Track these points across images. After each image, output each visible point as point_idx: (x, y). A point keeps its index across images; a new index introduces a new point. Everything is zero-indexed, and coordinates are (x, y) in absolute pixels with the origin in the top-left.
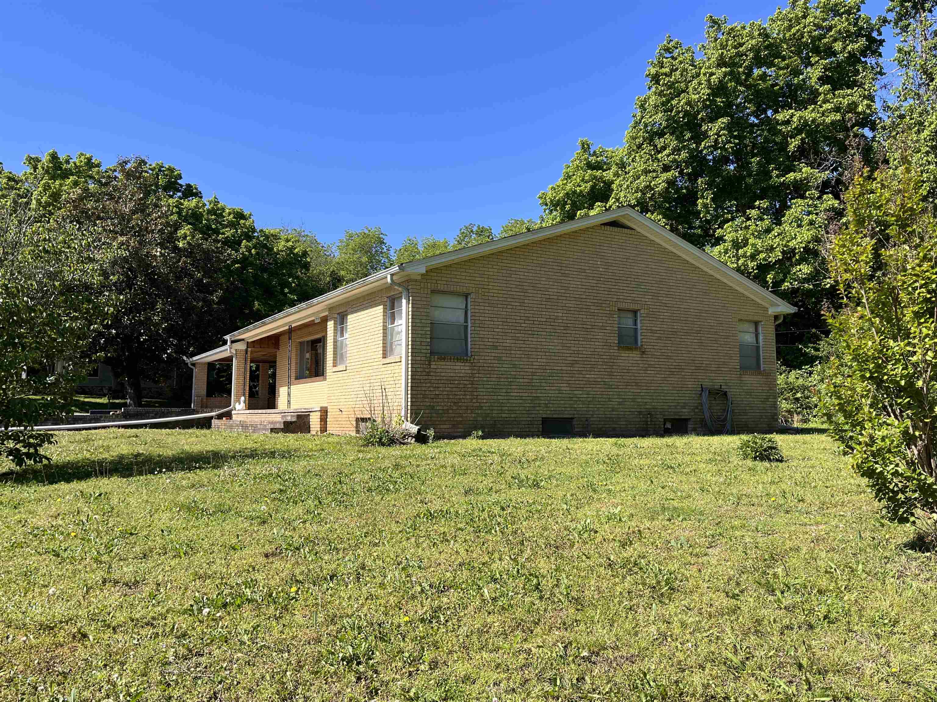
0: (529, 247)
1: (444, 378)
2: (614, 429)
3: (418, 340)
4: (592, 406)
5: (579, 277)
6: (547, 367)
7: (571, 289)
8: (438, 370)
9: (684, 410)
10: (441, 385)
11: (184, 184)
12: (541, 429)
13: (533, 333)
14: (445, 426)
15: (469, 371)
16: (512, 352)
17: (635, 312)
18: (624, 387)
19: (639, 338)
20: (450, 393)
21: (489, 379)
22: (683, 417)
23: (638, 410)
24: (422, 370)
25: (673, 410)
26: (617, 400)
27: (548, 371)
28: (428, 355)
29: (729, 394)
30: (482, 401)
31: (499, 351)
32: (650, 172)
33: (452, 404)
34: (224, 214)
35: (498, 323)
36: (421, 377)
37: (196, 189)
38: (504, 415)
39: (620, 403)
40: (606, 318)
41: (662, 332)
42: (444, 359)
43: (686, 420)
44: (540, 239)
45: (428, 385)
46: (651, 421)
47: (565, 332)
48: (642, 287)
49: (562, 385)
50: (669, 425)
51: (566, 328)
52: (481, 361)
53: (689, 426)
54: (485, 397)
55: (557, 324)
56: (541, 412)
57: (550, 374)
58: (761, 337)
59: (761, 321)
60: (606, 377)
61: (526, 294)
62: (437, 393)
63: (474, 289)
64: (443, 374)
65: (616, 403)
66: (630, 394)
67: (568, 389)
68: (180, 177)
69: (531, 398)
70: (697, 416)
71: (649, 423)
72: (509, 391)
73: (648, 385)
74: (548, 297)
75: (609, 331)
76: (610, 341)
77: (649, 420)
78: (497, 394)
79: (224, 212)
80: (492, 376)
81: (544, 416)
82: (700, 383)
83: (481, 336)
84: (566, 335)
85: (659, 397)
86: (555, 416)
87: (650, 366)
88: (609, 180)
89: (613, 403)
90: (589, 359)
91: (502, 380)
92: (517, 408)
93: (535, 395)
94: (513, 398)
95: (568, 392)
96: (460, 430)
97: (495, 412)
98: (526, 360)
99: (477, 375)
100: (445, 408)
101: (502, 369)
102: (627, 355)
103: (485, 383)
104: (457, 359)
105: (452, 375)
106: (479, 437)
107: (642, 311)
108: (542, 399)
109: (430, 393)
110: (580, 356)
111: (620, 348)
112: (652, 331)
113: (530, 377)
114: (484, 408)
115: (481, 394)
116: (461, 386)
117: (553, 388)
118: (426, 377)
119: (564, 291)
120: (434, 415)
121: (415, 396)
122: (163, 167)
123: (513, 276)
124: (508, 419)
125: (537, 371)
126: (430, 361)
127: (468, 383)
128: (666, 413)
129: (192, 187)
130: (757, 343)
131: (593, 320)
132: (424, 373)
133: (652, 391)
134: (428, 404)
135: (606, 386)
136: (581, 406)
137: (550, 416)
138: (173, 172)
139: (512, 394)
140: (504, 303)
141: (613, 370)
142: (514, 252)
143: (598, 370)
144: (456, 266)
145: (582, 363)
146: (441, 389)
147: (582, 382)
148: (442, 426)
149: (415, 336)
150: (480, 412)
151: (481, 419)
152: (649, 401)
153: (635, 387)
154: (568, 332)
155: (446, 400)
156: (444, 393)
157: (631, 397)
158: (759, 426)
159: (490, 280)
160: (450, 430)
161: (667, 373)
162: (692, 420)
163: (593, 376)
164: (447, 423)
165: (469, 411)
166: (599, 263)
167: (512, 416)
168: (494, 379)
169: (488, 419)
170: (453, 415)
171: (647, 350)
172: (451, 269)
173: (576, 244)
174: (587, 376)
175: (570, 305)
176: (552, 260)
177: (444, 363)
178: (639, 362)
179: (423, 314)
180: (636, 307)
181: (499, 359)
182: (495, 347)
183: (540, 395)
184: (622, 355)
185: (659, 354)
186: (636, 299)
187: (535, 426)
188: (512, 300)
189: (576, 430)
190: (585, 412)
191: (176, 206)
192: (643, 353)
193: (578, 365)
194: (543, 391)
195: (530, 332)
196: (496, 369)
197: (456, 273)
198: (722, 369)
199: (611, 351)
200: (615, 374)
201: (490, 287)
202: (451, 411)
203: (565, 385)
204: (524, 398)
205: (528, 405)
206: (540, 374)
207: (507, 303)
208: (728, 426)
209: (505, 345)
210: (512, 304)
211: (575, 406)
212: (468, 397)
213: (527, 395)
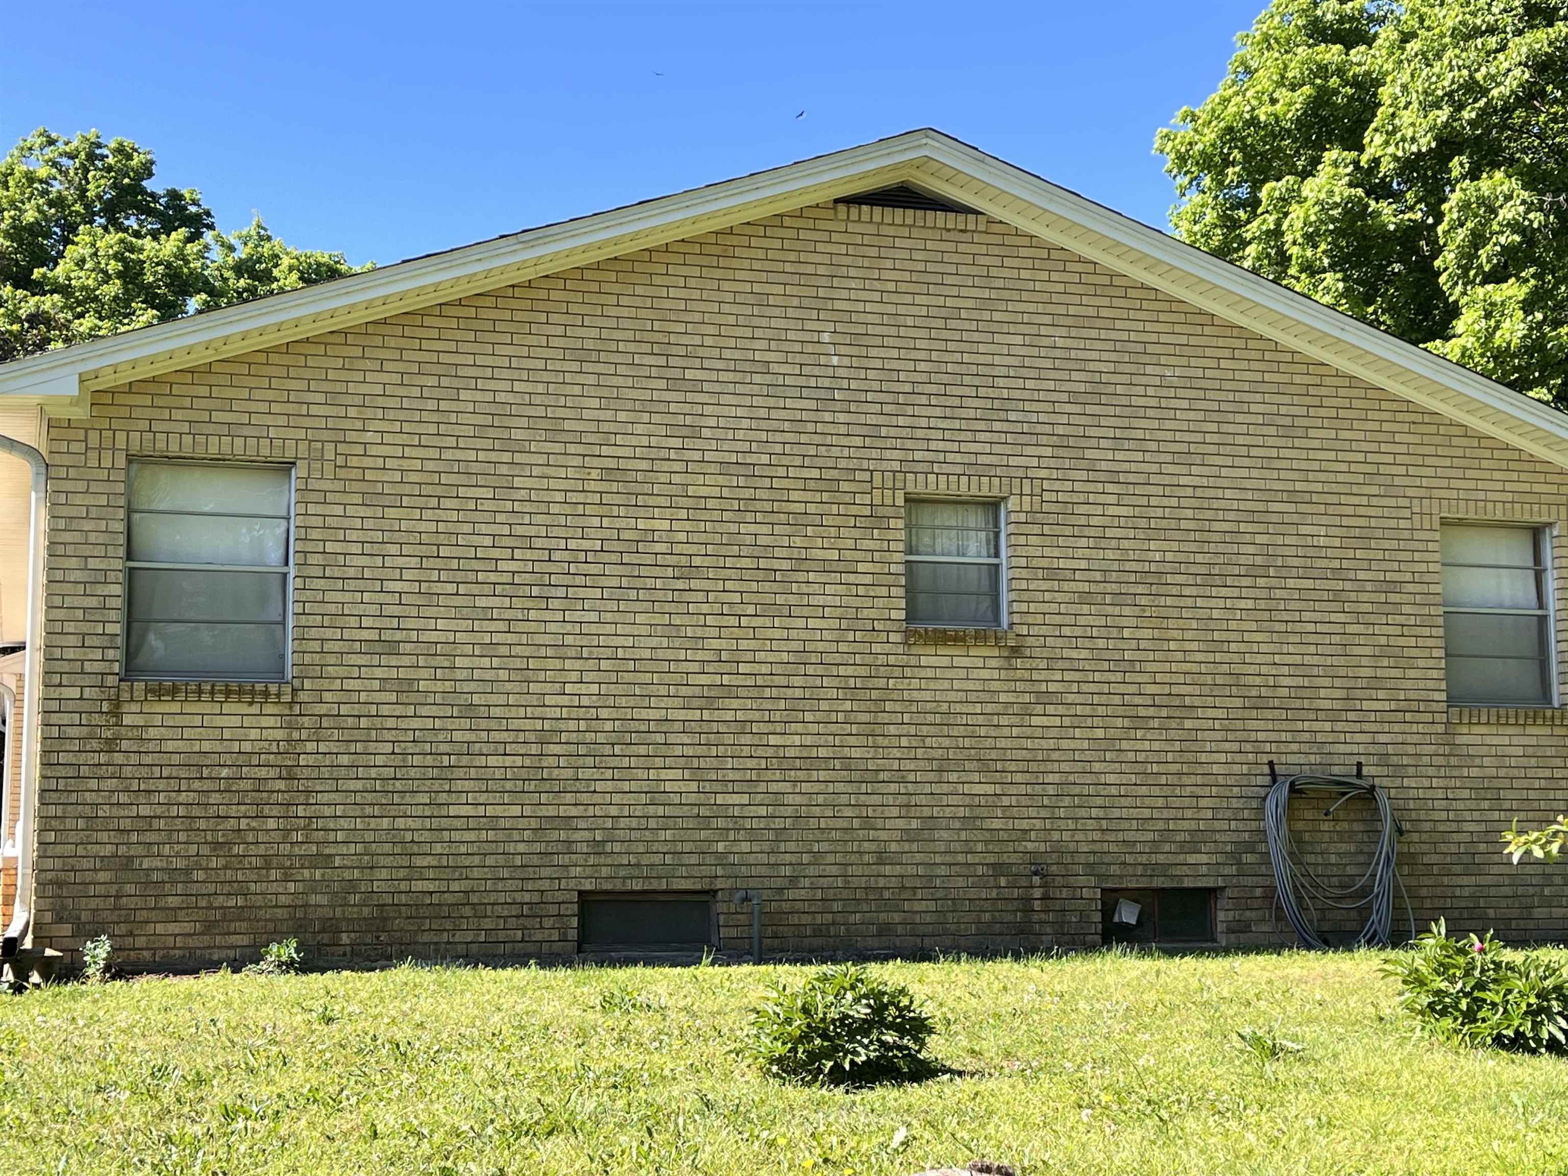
0: (532, 294)
1: (175, 759)
2: (885, 930)
3: (70, 627)
4: (791, 846)
5: (740, 389)
6: (604, 713)
7: (706, 433)
8: (152, 733)
9: (1192, 859)
10: (162, 784)
11: (161, 192)
12: (573, 934)
13: (547, 592)
14: (173, 928)
15: (280, 734)
16: (459, 662)
17: (992, 505)
18: (932, 776)
19: (1005, 597)
20: (196, 810)
21: (361, 760)
22: (1188, 883)
23: (991, 859)
24: (84, 731)
25: (1144, 859)
26: (901, 823)
27: (608, 726)
28: (111, 680)
29: (1381, 795)
30: (331, 837)
31: (406, 661)
32: (1477, 32)
33: (206, 850)
34: (276, 272)
35: (401, 561)
36: (82, 759)
37: (195, 203)
38: (418, 886)
39: (909, 836)
40: (857, 533)
41: (1098, 576)
42: (174, 691)
43: (1211, 893)
44: (581, 260)
45: (111, 784)
46: (1045, 898)
47: (680, 585)
48: (1012, 416)
49: (664, 774)
50: (1128, 914)
51: (688, 571)
52: (327, 696)
53: (1221, 916)
54: (344, 823)
55: (649, 559)
56: (574, 872)
57: (613, 737)
58: (1551, 584)
59: (1550, 525)
60: (852, 741)
61: (518, 458)
62: (145, 811)
63: (303, 446)
64: (170, 746)
65: (897, 835)
66: (953, 800)
67: (693, 786)
68: (147, 170)
69: (534, 824)
70: (1250, 881)
71: (1037, 905)
72: (443, 798)
73: (1033, 766)
74: (612, 463)
75: (868, 579)
76: (872, 614)
77: (1037, 893)
78: (393, 809)
79: (276, 265)
80: (372, 747)
81: (588, 886)
82: (1265, 759)
83: (332, 609)
84: (687, 596)
85: (1083, 813)
86: (637, 886)
87: (1045, 698)
88: (1368, 73)
89: (883, 835)
90: (778, 680)
91: (416, 761)
92: (476, 860)
93: (551, 811)
94: (458, 823)
95: (693, 798)
96: (233, 940)
97: (384, 874)
98: (516, 687)
99: (310, 747)
100: (180, 863)
101: (416, 723)
102: (945, 661)
103: (343, 772)
104: (228, 693)
105: (206, 746)
106: (287, 966)
107: (1013, 503)
108: (582, 824)
109: (115, 811)
110: (743, 668)
111: (911, 637)
112: (1052, 573)
113: (535, 749)
114: (338, 862)
115: (328, 811)
116: (243, 785)
117: (626, 786)
118: (104, 758)
119: (677, 442)
120: (130, 889)
121: (55, 824)
122: (99, 146)
123: (464, 395)
124: (435, 899)
125: (562, 725)
126: (117, 703)
127: (272, 773)
128: (1114, 870)
129: (181, 197)
130: (1541, 606)
131: (798, 542)
132: (95, 745)
133: (1051, 790)
134: (108, 850)
135: (855, 776)
136: (745, 847)
137: (618, 885)
138: (130, 157)
139: (453, 811)
140: (426, 490)
141: (883, 718)
142: (472, 312)
143: (819, 716)
144: (229, 368)
145: (754, 693)
146: (162, 798)
147: (751, 763)
148: (160, 929)
149: (60, 614)
150: (318, 874)
151: (323, 900)
152: (1038, 824)
153: (976, 777)
154: (695, 584)
155: (183, 837)
156: (174, 811)
157: (961, 812)
158: (1539, 913)
159: (369, 413)
160: (191, 942)
161: (1119, 722)
162: (1229, 893)
163: (797, 740)
164: (181, 915)
165: (274, 874)
166: (826, 338)
167: (455, 886)
168: (380, 760)
169: (352, 899)
170: (211, 888)
171: (1030, 641)
172: (213, 379)
173: (730, 274)
174: (773, 740)
175: (704, 491)
176: (629, 335)
177: (175, 707)
178: (995, 686)
179: (92, 538)
180: (986, 488)
181: (406, 687)
182: (392, 649)
183: (574, 811)
184: (924, 661)
185: (1084, 654)
186: (982, 459)
187: (548, 923)
188: (463, 479)
189: (723, 932)
190: (763, 871)
191: (118, 257)
192: (1016, 651)
193: (735, 703)
194: (585, 798)
195: (535, 591)
196: (391, 723)
197: (229, 393)
198: (1366, 705)
199: (876, 648)
200: (892, 730)
201: (369, 437)
202: (200, 875)
203: (678, 774)
204: (502, 823)
205: (521, 848)
206: (574, 737)
207: (439, 491)
208: (1380, 917)
209: (434, 636)
210: (462, 492)
211: (721, 847)
212: (271, 824)
213: (516, 810)
